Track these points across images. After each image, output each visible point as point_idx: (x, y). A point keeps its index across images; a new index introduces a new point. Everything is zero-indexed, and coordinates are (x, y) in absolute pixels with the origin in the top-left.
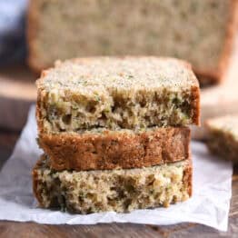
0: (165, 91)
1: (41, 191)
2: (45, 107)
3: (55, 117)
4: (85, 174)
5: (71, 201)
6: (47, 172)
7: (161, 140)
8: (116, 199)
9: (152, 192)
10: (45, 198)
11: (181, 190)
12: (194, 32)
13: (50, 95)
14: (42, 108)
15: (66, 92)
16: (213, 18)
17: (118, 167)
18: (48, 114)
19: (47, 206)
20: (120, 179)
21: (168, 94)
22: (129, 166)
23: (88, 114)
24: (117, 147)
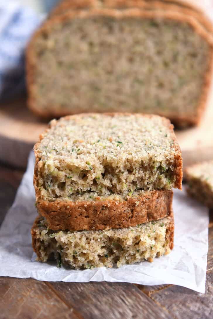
0: (151, 159)
1: (40, 248)
2: (42, 176)
3: (51, 185)
4: (78, 235)
5: (66, 259)
6: (45, 232)
7: (147, 204)
8: (106, 256)
9: (138, 251)
10: (43, 254)
11: (163, 246)
12: (176, 81)
13: (46, 166)
14: (39, 176)
15: (60, 161)
16: (192, 67)
17: (108, 228)
18: (44, 182)
19: (45, 261)
20: (110, 239)
21: (154, 163)
22: (118, 227)
23: (81, 182)
24: (107, 212)
